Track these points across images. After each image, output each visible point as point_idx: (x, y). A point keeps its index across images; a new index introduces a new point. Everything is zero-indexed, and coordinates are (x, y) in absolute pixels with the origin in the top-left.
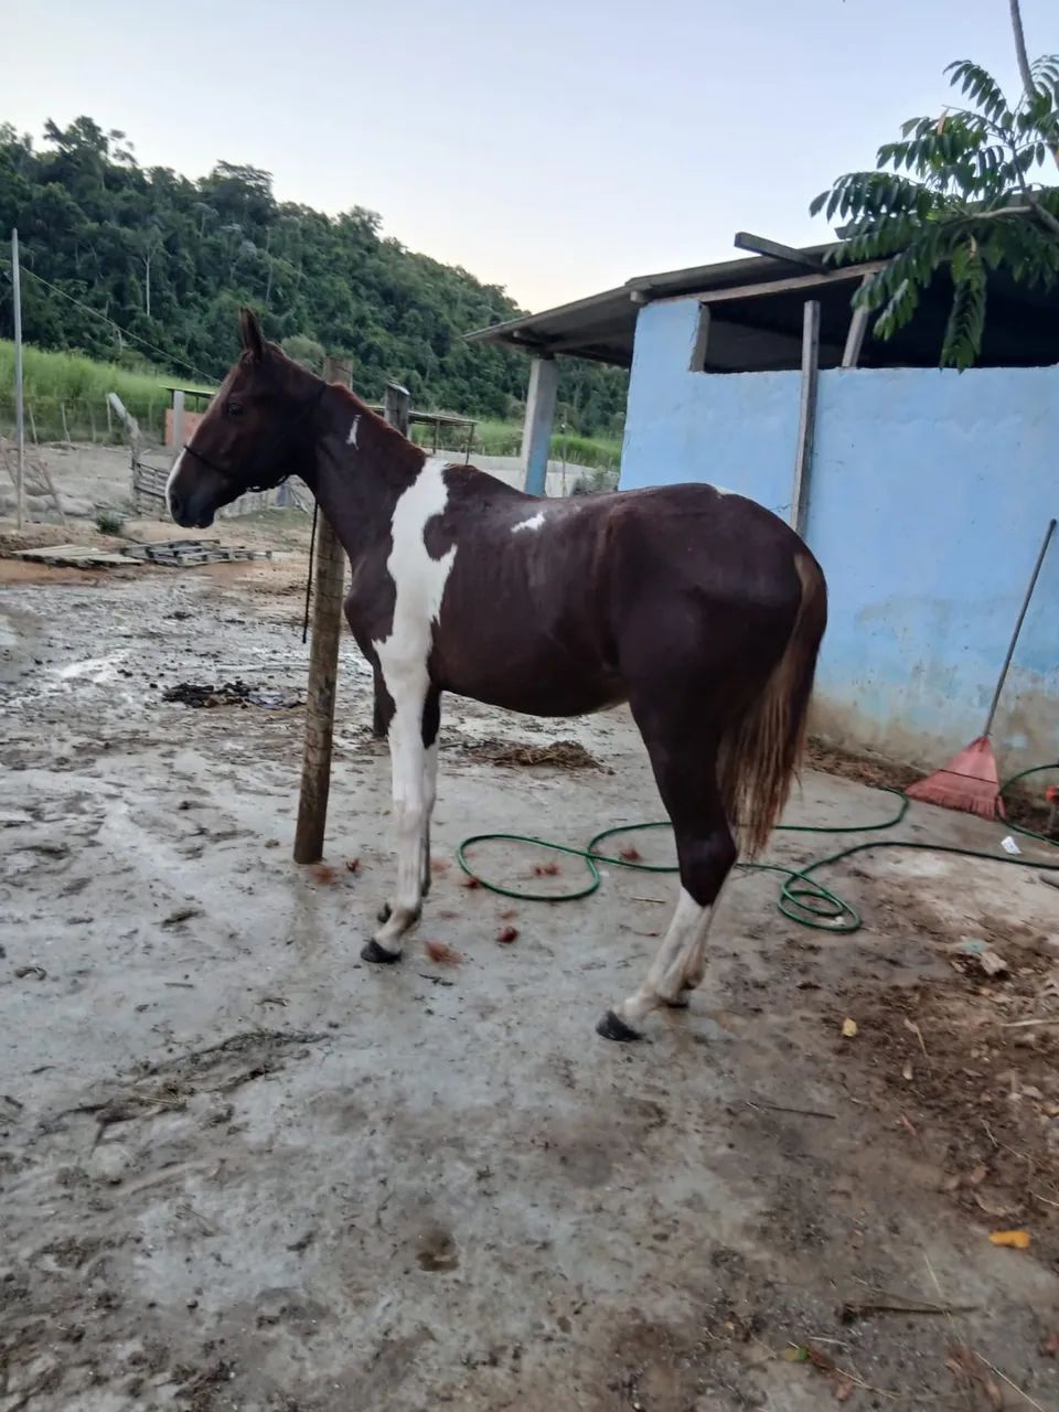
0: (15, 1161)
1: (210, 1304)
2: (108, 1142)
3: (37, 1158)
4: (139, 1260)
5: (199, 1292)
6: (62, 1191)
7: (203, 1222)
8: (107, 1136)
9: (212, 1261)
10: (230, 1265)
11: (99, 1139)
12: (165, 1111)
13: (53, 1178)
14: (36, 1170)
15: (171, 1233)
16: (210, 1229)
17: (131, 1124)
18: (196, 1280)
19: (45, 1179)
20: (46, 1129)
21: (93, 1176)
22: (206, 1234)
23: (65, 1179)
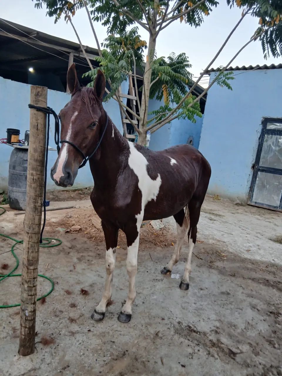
0: (263, 366)
1: (262, 318)
2: (240, 350)
3: (257, 362)
4: (263, 331)
5: (261, 320)
6: (260, 353)
7: (246, 325)
8: (239, 351)
9: (254, 320)
10: (253, 318)
11: (242, 352)
12: (222, 343)
13: (259, 357)
14: (260, 361)
15: (253, 329)
16: (247, 323)
17: (231, 349)
18: (259, 321)
19: (261, 358)
20: (248, 366)
21: (252, 349)
22: (248, 323)
23: (257, 354)
